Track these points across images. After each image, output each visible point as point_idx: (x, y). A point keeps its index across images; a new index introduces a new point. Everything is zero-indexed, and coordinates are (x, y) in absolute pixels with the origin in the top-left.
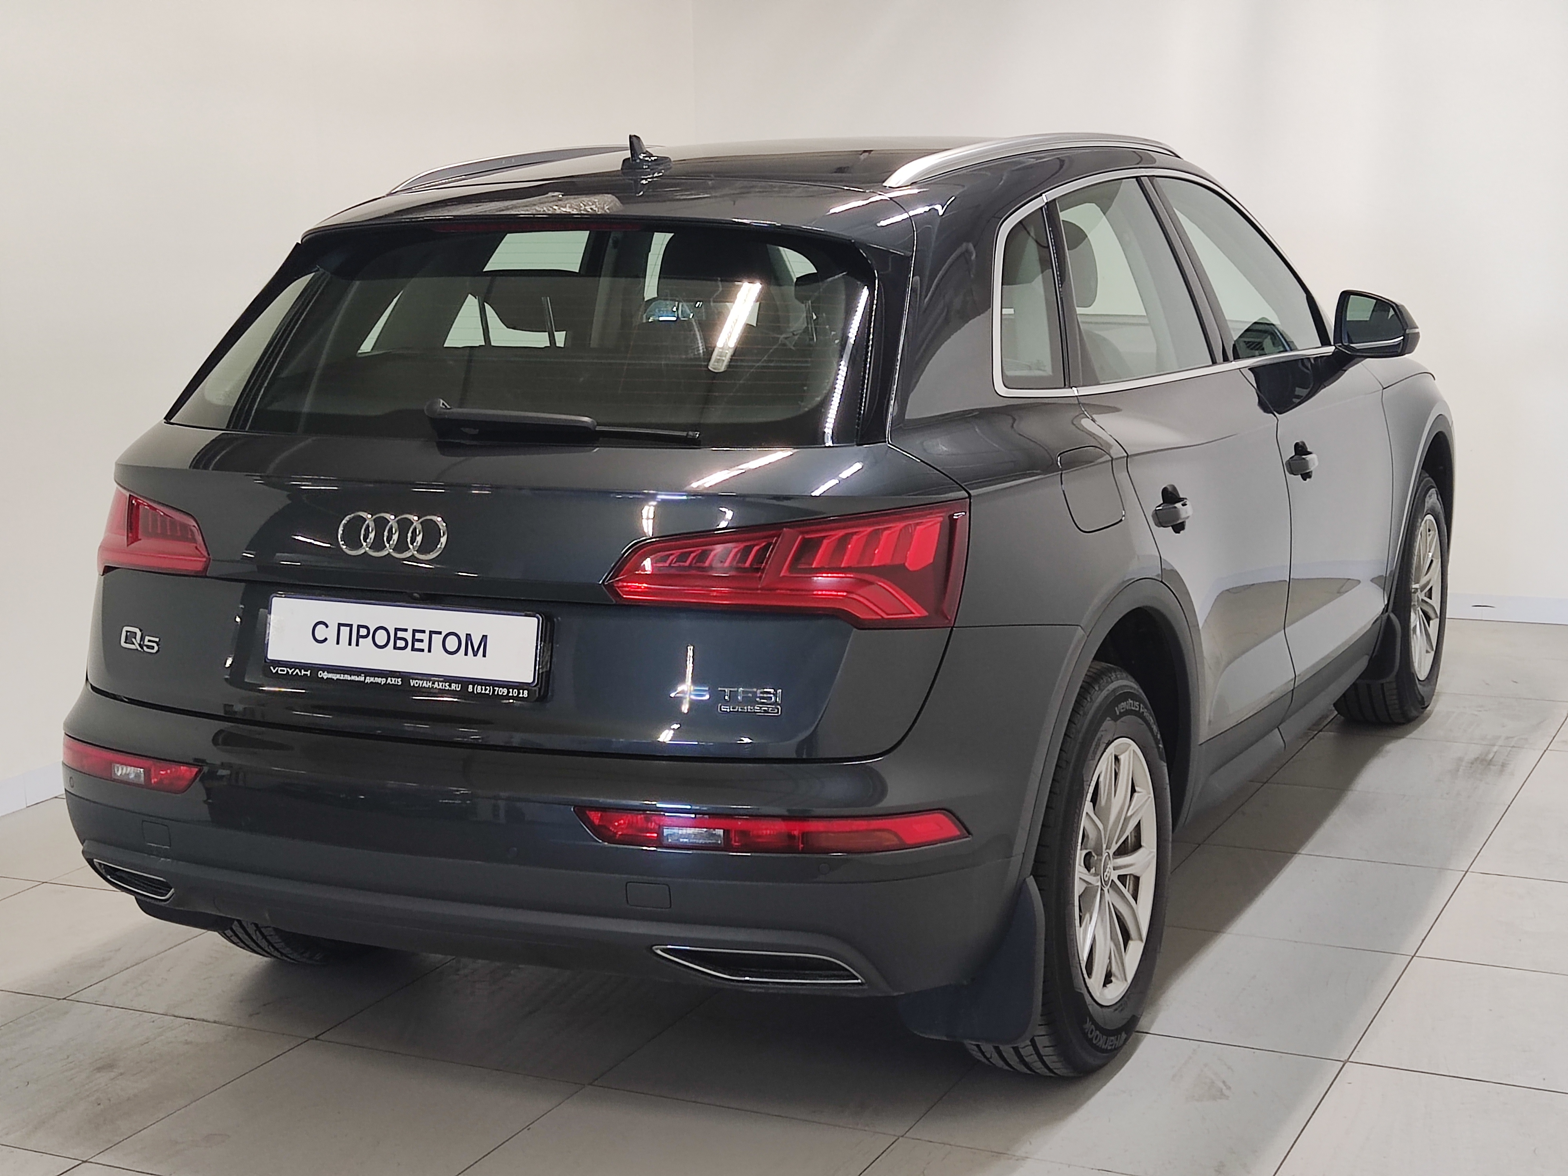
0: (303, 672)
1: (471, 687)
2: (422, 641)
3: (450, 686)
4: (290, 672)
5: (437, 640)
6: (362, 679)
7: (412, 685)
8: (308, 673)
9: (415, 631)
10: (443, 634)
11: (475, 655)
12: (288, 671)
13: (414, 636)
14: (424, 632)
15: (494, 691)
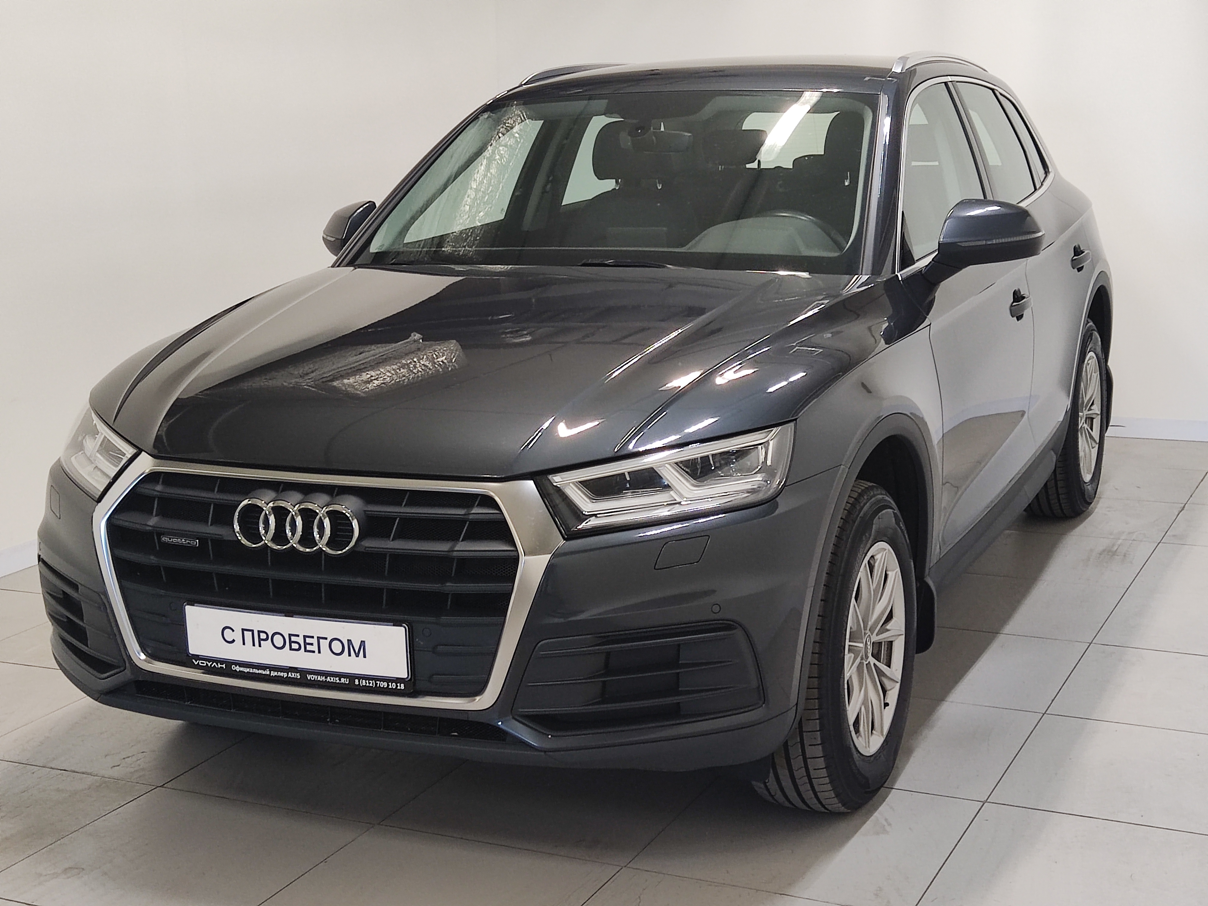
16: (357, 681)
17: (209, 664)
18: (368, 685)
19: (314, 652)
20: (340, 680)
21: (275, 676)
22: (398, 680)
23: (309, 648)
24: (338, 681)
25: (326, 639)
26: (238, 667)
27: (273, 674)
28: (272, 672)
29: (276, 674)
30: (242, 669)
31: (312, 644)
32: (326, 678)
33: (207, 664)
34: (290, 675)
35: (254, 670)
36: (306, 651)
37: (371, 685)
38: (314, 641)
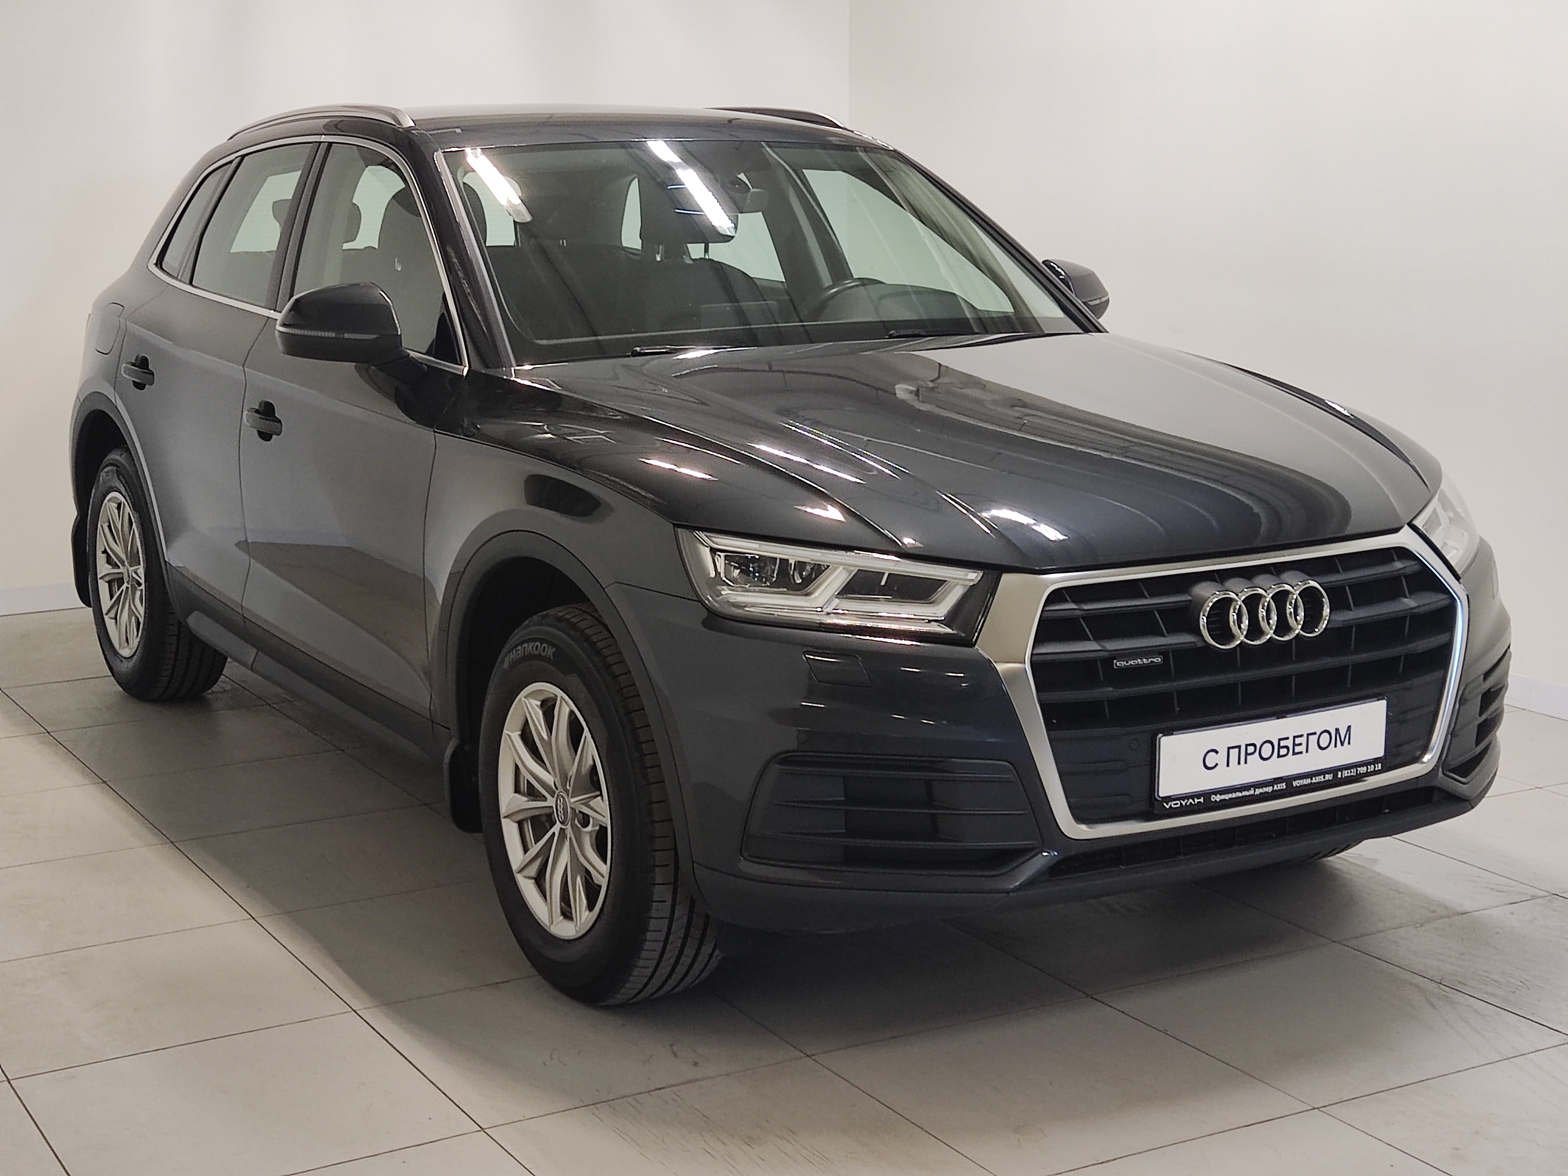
16: (1340, 773)
17: (1184, 803)
18: (1349, 774)
19: (1301, 753)
20: (1324, 778)
21: (1261, 793)
22: (1375, 761)
23: (1297, 749)
24: (1323, 780)
25: (1315, 733)
26: (1218, 796)
27: (1258, 791)
28: (1257, 790)
29: (1261, 790)
30: (1223, 797)
31: (1300, 744)
32: (1312, 779)
33: (1181, 804)
34: (1275, 788)
35: (1237, 793)
36: (1294, 753)
37: (1352, 774)
38: (1303, 740)
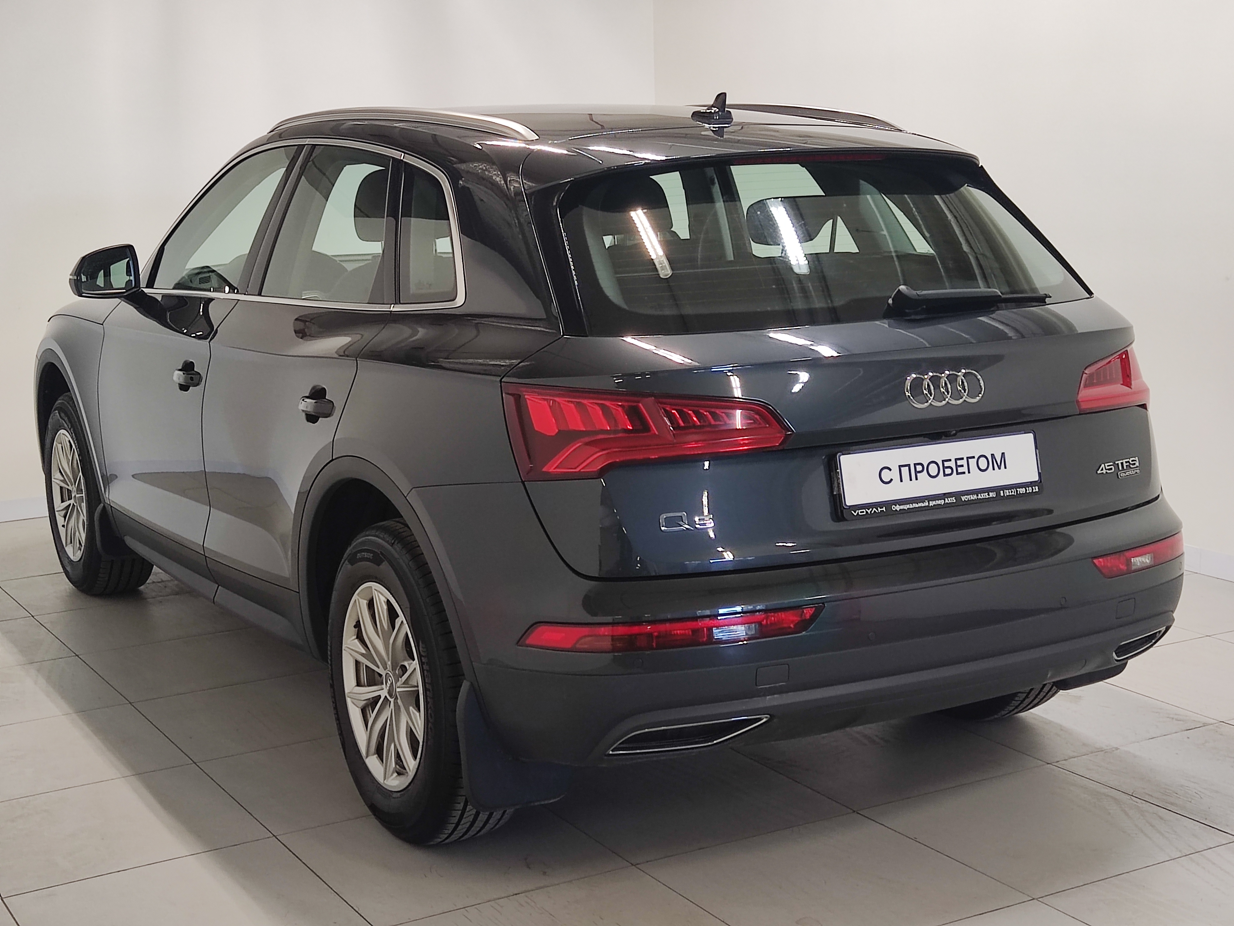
0: (879, 510)
1: (1002, 492)
2: (962, 466)
3: (989, 495)
4: (869, 512)
5: (972, 462)
6: (927, 504)
7: (963, 500)
8: (884, 509)
9: (956, 460)
10: (976, 458)
11: (999, 468)
12: (866, 512)
13: (956, 463)
14: (962, 459)
15: (1017, 491)
